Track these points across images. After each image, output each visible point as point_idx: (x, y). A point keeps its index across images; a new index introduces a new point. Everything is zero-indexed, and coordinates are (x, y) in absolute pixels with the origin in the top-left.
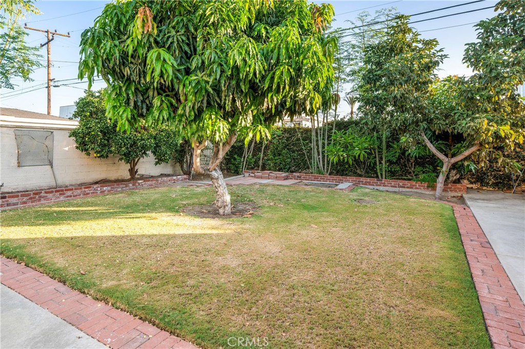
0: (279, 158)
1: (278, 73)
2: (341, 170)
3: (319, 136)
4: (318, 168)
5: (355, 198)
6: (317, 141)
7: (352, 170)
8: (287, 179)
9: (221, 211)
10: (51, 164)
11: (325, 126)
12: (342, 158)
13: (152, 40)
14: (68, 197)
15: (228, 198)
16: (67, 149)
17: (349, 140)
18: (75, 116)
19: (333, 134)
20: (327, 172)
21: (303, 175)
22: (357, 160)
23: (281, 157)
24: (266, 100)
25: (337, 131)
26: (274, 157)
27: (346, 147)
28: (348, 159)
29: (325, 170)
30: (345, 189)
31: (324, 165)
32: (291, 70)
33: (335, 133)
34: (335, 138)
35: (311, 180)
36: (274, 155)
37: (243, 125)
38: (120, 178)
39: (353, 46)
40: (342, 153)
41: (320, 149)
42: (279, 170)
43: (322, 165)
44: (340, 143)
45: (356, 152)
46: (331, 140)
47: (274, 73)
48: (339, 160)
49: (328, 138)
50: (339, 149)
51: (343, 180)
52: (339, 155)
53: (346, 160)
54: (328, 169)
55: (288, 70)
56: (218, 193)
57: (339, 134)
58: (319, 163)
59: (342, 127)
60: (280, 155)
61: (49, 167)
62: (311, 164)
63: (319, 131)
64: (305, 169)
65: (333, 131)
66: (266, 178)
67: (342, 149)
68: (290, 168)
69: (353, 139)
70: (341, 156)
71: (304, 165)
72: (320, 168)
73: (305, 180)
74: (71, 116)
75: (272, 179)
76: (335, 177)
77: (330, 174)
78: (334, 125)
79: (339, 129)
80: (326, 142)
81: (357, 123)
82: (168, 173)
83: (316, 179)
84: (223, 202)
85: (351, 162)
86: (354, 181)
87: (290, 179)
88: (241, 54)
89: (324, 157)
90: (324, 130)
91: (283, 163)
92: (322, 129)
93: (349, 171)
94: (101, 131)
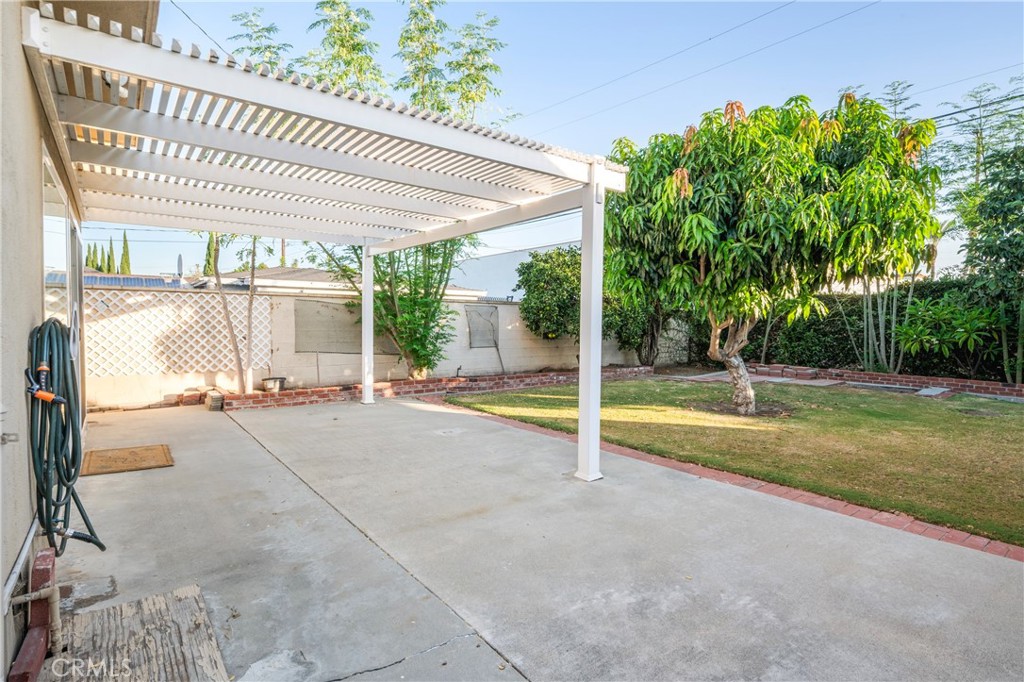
0: (799, 345)
1: (857, 233)
2: (923, 365)
3: (879, 309)
4: (876, 361)
5: (960, 408)
6: (876, 317)
7: (946, 367)
8: (815, 378)
9: (742, 409)
10: (496, 346)
11: (893, 290)
12: (928, 345)
13: (687, 204)
14: (527, 385)
15: (751, 393)
16: (510, 327)
17: (945, 314)
18: (519, 287)
19: (908, 306)
20: (895, 369)
21: (846, 371)
22: (959, 351)
23: (802, 343)
24: (830, 265)
25: (916, 300)
26: (790, 343)
27: (936, 327)
28: (940, 349)
29: (891, 366)
30: (936, 396)
31: (888, 358)
32: (876, 229)
33: (913, 303)
34: (913, 311)
35: (863, 381)
36: (790, 340)
37: (786, 298)
38: (564, 367)
39: (957, 148)
40: (928, 337)
41: (882, 330)
42: (801, 363)
43: (884, 357)
44: (923, 321)
45: (960, 336)
46: (904, 316)
47: (850, 234)
48: (922, 348)
49: (898, 311)
50: (922, 331)
51: (928, 383)
52: (921, 341)
53: (936, 350)
54: (897, 363)
55: (872, 229)
56: (738, 386)
57: (921, 304)
58: (878, 353)
59: (927, 292)
60: (799, 339)
61: (494, 349)
62: (862, 355)
63: (879, 301)
64: (848, 364)
65: (910, 299)
66: (777, 375)
67: (929, 331)
68: (819, 360)
69: (952, 313)
70: (927, 342)
71: (846, 357)
72: (881, 362)
73: (852, 380)
74: (514, 287)
75: (788, 377)
76: (912, 378)
77: (900, 373)
78: (911, 290)
79: (922, 296)
80: (894, 318)
81: (959, 285)
82: (619, 363)
83: (873, 379)
84: (746, 397)
85: (947, 353)
86: (953, 385)
87: (823, 378)
88: (808, 215)
89: (888, 342)
90: (890, 299)
91: (807, 352)
92: (886, 297)
93: (941, 369)
94: (558, 306)
